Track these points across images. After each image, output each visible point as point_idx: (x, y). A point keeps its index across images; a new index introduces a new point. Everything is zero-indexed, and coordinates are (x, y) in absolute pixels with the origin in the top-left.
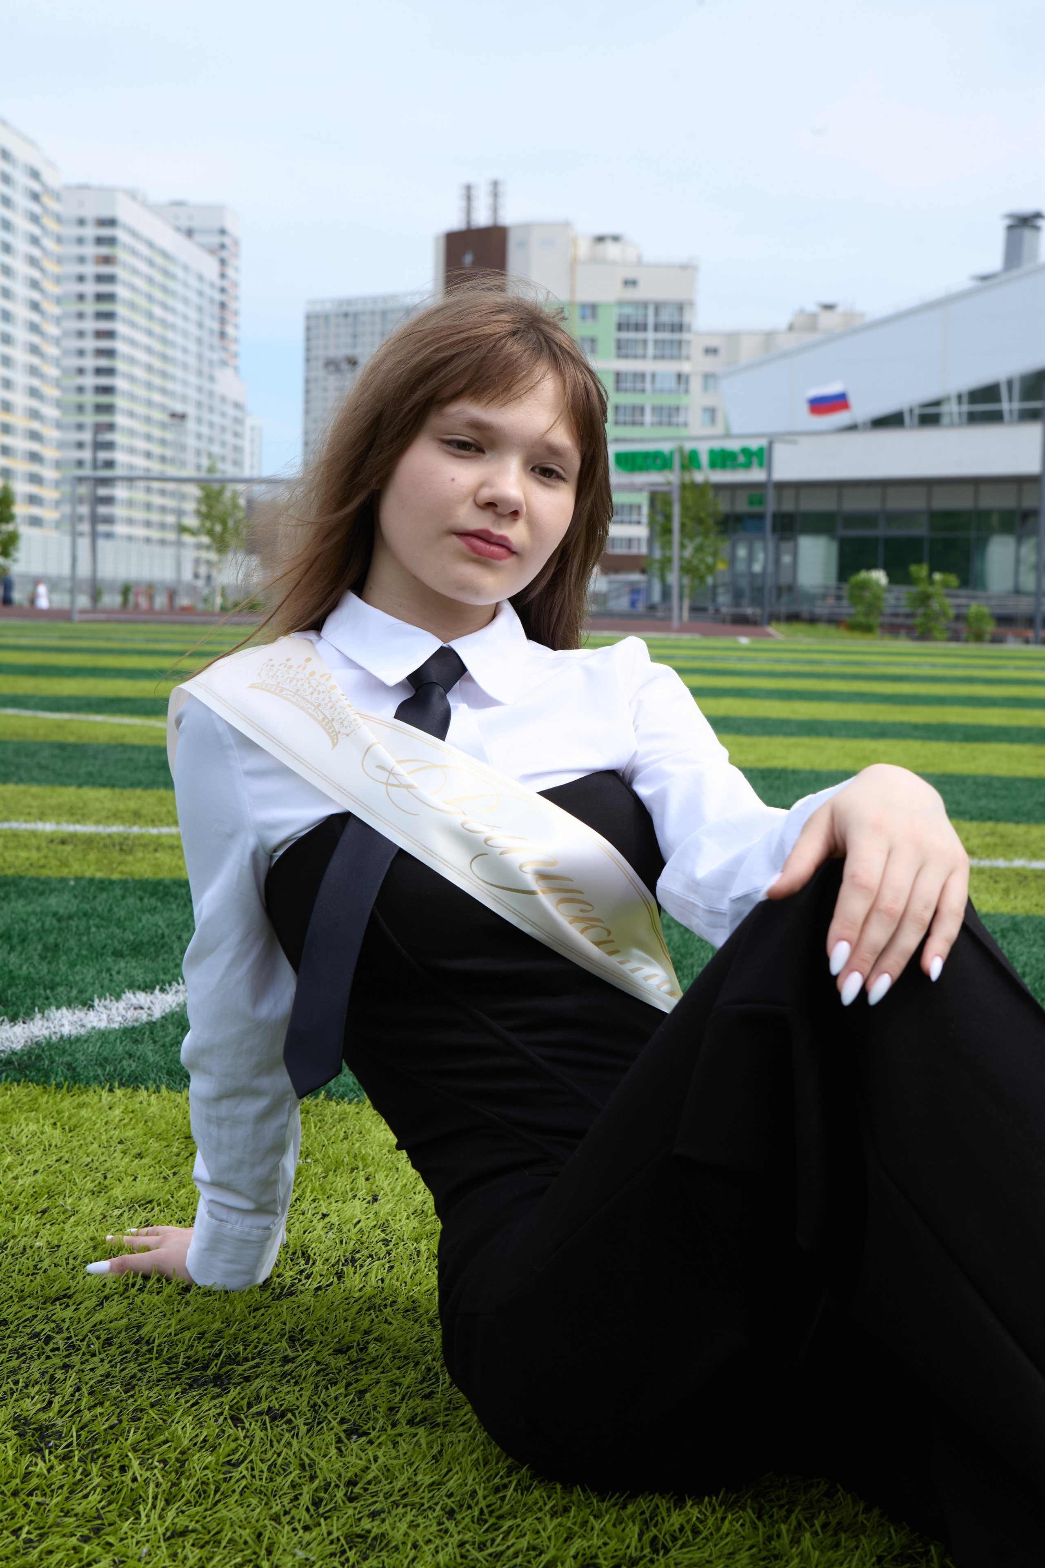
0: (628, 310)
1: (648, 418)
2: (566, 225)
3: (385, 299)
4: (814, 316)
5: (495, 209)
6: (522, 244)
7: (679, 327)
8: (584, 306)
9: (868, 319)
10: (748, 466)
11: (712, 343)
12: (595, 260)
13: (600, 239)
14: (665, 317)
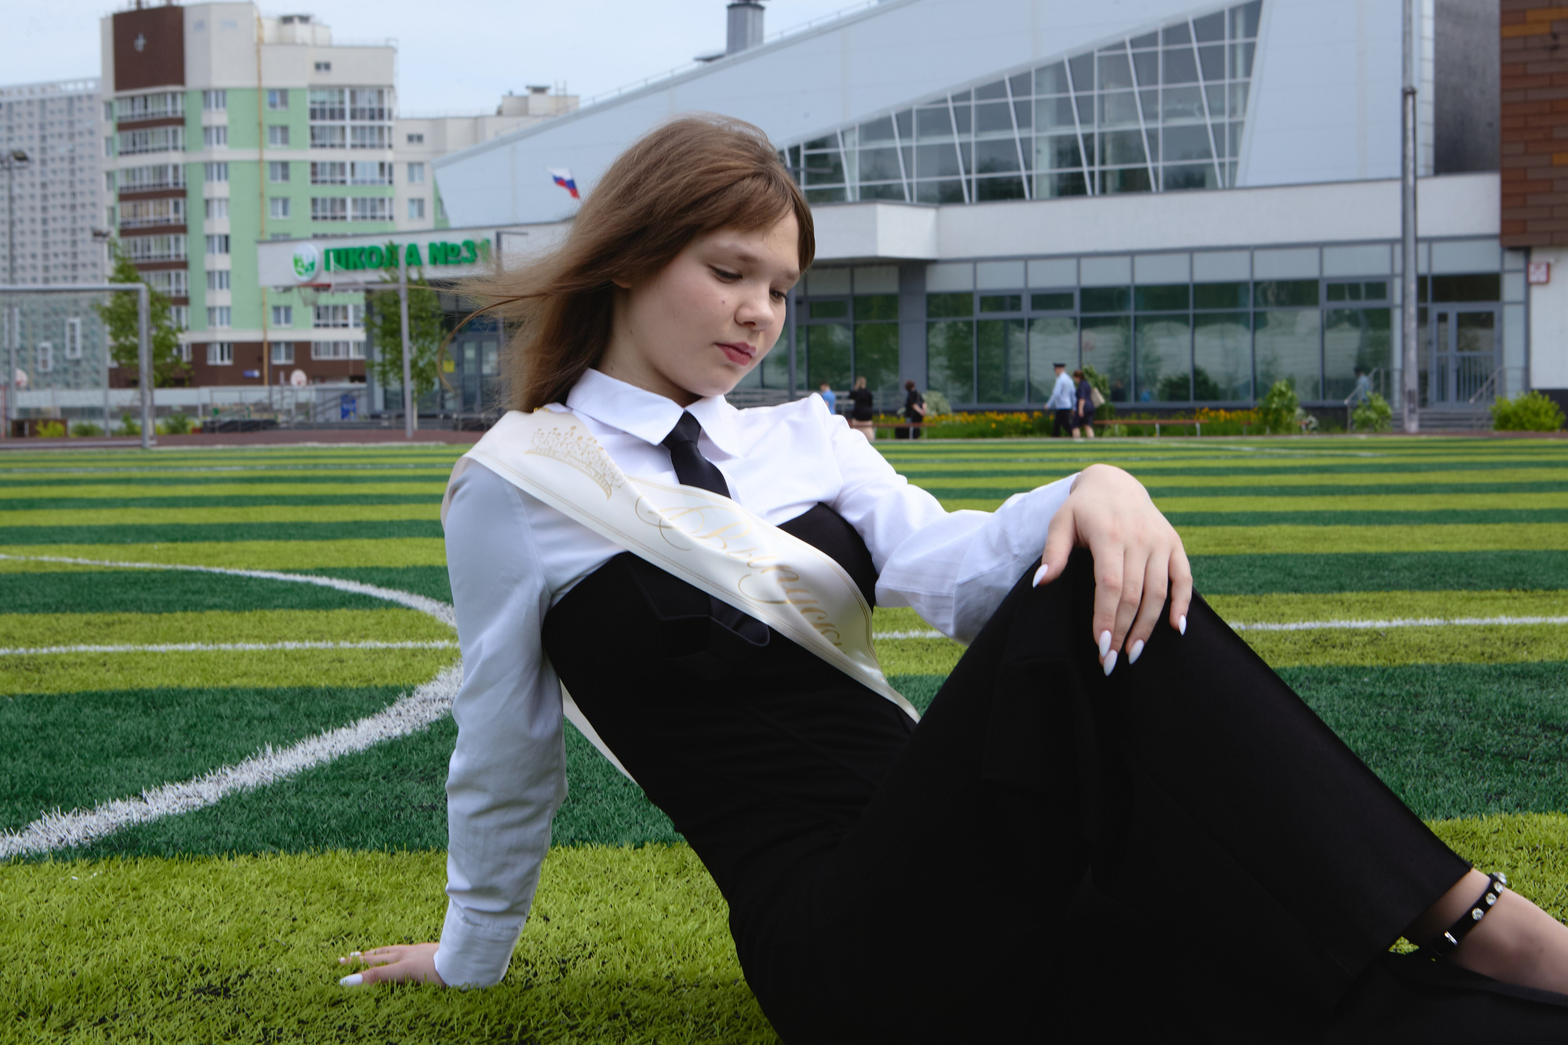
0: (320, 96)
1: (350, 212)
3: (43, 88)
4: (525, 99)
6: (201, 25)
7: (379, 114)
8: (272, 91)
9: (584, 104)
10: (472, 261)
11: (416, 130)
12: (281, 42)
13: (287, 20)
14: (363, 103)
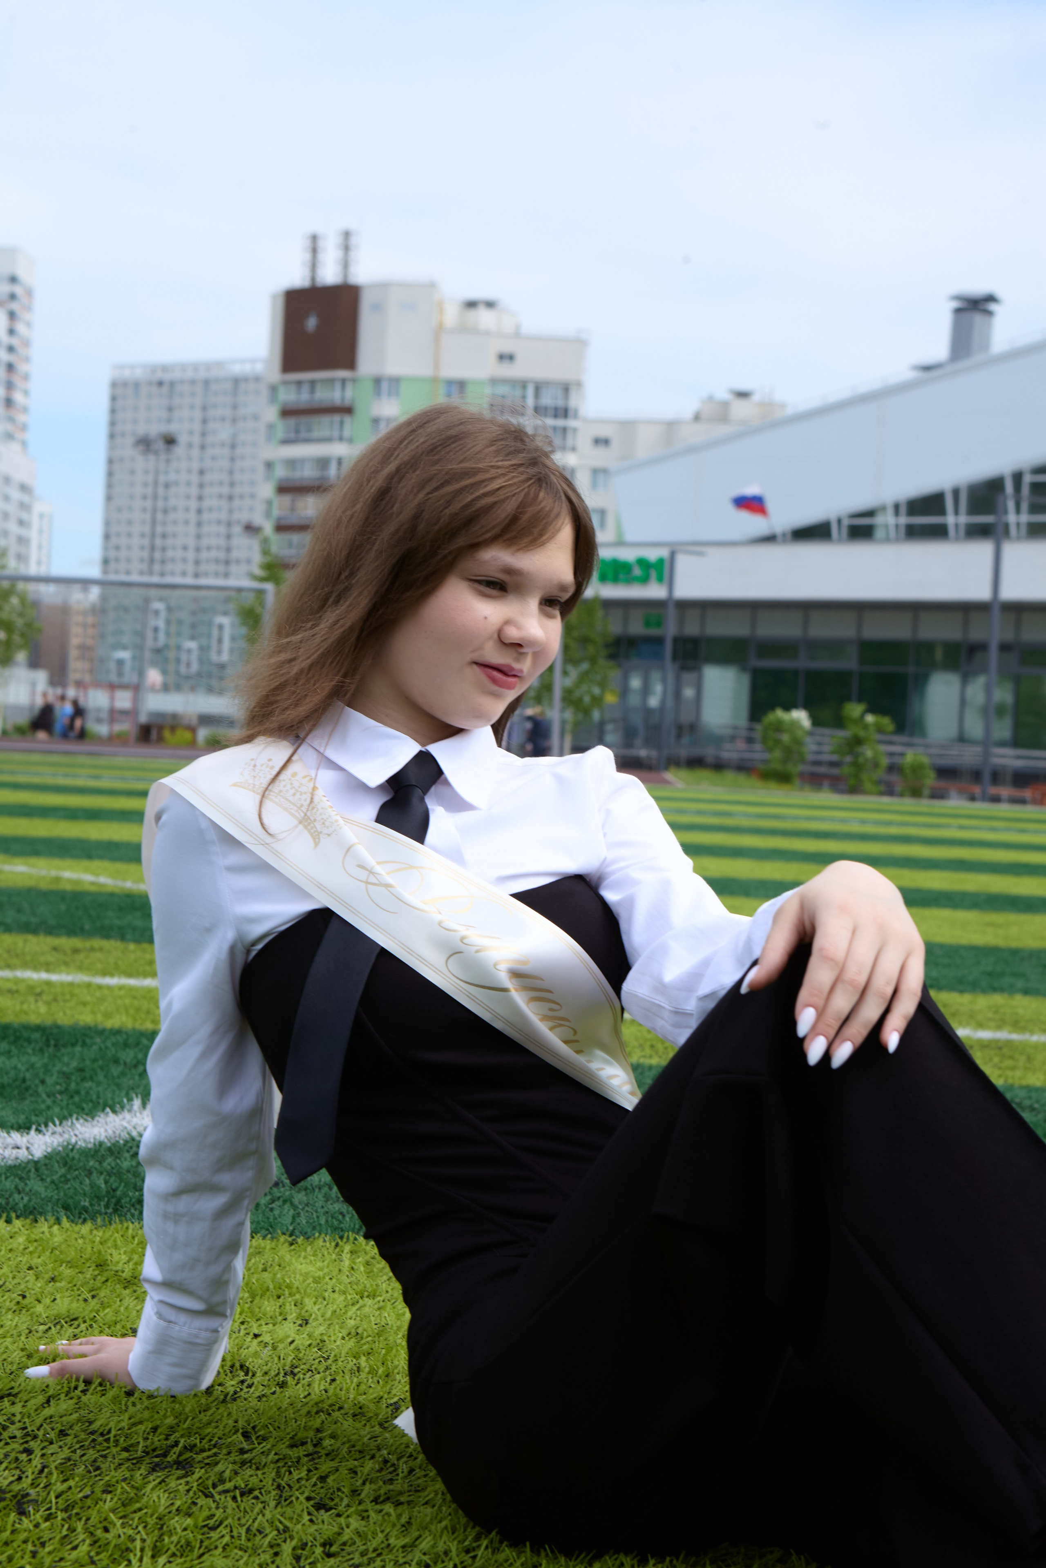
0: (503, 390)
2: (432, 286)
3: (208, 366)
4: (725, 405)
5: (346, 265)
6: (378, 307)
7: (564, 412)
8: (450, 383)
9: (789, 411)
10: (645, 580)
11: (603, 432)
12: (463, 329)
13: (471, 304)
14: (547, 400)
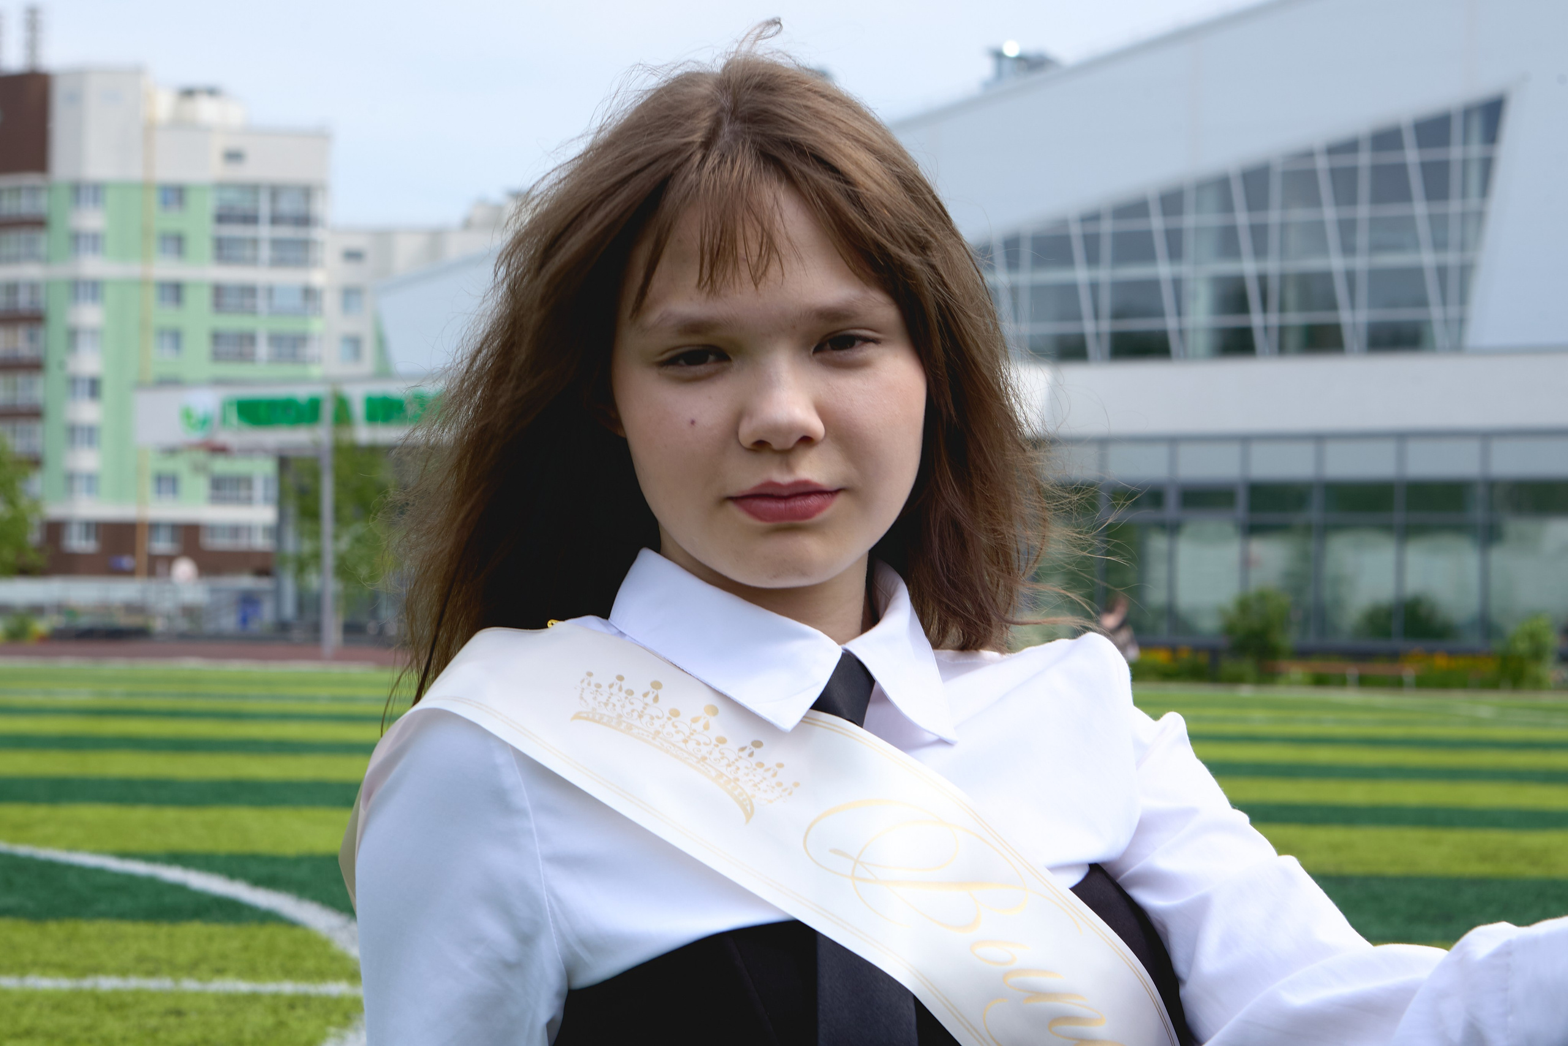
0: (231, 196)
1: (263, 349)
2: (137, 72)
4: (502, 208)
5: (32, 44)
6: (76, 98)
7: (304, 220)
8: (165, 188)
11: (356, 242)
12: (179, 123)
13: (188, 93)
14: (287, 206)
